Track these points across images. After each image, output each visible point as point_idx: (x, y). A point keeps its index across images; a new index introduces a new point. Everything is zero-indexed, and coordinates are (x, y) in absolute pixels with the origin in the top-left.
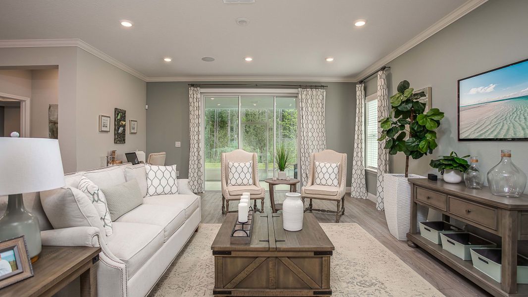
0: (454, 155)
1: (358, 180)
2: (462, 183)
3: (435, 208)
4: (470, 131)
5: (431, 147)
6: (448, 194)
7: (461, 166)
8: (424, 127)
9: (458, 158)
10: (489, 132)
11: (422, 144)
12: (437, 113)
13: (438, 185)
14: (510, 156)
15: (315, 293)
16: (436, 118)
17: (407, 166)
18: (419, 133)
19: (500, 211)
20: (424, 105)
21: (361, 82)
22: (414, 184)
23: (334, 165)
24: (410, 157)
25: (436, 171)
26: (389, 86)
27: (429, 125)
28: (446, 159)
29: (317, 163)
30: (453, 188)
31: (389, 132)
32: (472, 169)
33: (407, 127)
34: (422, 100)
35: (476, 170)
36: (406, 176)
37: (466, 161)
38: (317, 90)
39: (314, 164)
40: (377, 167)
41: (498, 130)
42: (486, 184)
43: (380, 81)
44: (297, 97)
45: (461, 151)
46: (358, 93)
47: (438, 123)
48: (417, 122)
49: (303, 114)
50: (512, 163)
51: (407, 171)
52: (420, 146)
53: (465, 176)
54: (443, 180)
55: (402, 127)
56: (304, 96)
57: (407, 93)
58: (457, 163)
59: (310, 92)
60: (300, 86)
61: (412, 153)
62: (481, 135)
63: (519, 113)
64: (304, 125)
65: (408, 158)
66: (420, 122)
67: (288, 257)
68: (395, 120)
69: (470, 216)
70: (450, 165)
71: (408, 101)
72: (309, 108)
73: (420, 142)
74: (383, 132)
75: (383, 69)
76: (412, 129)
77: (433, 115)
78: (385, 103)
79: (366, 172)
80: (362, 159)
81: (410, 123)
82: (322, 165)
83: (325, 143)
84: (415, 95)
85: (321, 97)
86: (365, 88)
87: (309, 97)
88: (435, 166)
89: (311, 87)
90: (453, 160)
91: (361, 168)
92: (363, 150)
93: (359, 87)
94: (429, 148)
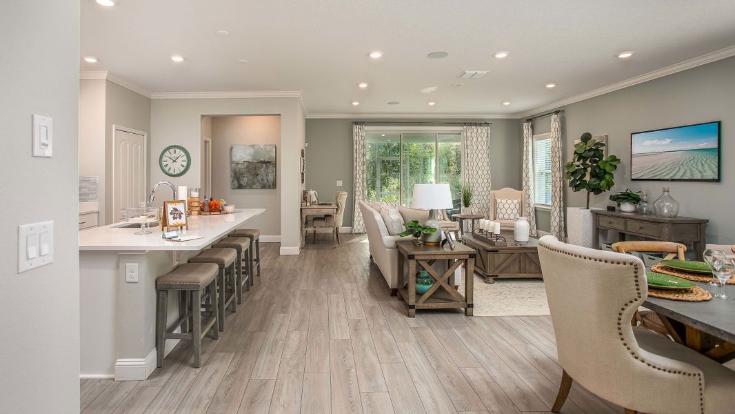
0: (629, 191)
2: (635, 212)
4: (643, 173)
6: (624, 218)
7: (635, 199)
8: (605, 170)
9: (632, 194)
10: (664, 174)
11: (603, 183)
12: (614, 159)
13: (617, 214)
14: (668, 191)
16: (614, 163)
17: (588, 200)
18: (598, 174)
19: (660, 225)
20: (603, 151)
21: (528, 120)
22: (596, 215)
23: (515, 202)
24: (592, 193)
25: (614, 204)
27: (608, 168)
28: (623, 194)
29: (499, 200)
30: (629, 215)
31: (573, 174)
32: (643, 201)
33: (589, 169)
34: (600, 148)
35: (646, 202)
36: (588, 208)
37: (638, 196)
38: (482, 128)
39: (495, 201)
40: (550, 204)
41: (674, 173)
42: (653, 211)
43: (554, 122)
44: (460, 134)
45: (634, 188)
46: (525, 131)
47: (615, 167)
48: (598, 166)
49: (469, 151)
50: (669, 196)
51: (588, 204)
52: (601, 184)
53: (638, 206)
54: (621, 211)
55: (585, 169)
56: (469, 134)
57: (590, 143)
58: (631, 197)
59: (475, 130)
60: (465, 124)
61: (593, 190)
62: (656, 176)
63: (696, 161)
64: (469, 163)
65: (588, 194)
66: (602, 167)
68: (577, 163)
70: (626, 198)
71: (591, 149)
72: (475, 146)
73: (601, 181)
75: (557, 112)
76: (593, 171)
77: (611, 161)
78: (559, 145)
79: (535, 210)
80: (532, 196)
81: (592, 166)
82: (504, 201)
83: (489, 181)
84: (597, 144)
85: (486, 135)
86: (532, 127)
87: (474, 135)
88: (614, 200)
89: (476, 125)
90: (628, 195)
91: (532, 205)
92: (532, 188)
93: (526, 126)
94: (608, 185)
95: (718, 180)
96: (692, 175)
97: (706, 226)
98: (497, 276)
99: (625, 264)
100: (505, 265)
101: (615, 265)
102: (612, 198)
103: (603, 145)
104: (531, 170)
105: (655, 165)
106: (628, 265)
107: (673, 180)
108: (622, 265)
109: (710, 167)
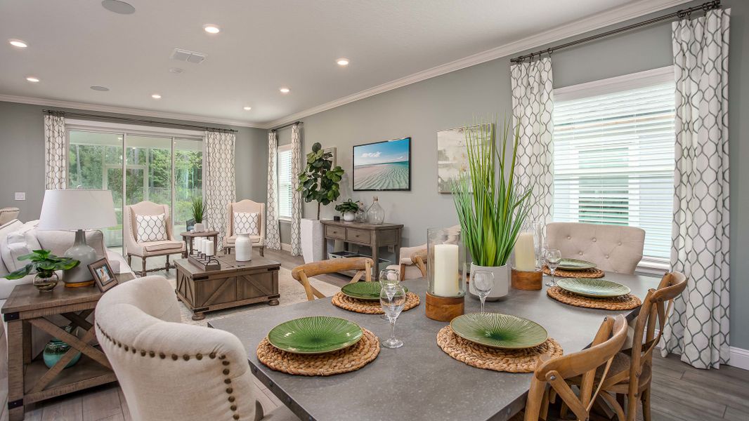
0: (350, 201)
1: (273, 231)
2: (354, 221)
3: (339, 239)
4: (361, 183)
5: (336, 195)
6: (346, 227)
7: (354, 209)
8: (331, 180)
9: (352, 203)
10: (376, 185)
11: (330, 193)
12: (339, 170)
13: (341, 223)
14: (377, 200)
15: (269, 298)
16: (339, 174)
17: (319, 210)
18: (327, 185)
19: (370, 232)
20: (331, 162)
21: (274, 131)
22: (325, 225)
23: (254, 215)
24: (321, 204)
25: (339, 214)
26: (302, 141)
27: (334, 179)
28: (345, 204)
29: (236, 214)
30: (350, 224)
31: (306, 183)
32: (360, 210)
33: (319, 180)
34: (329, 159)
35: (363, 211)
36: (319, 219)
37: (357, 205)
38: (226, 134)
39: (232, 214)
40: (291, 216)
41: (382, 183)
42: (367, 219)
43: (294, 134)
44: (202, 140)
45: (355, 198)
46: (271, 142)
47: (340, 177)
48: (326, 177)
49: (211, 159)
50: (378, 204)
51: (319, 215)
52: (329, 195)
53: (356, 215)
54: (344, 220)
55: (316, 180)
56: (211, 141)
57: (319, 153)
58: (352, 206)
59: (218, 136)
60: (207, 129)
61: (322, 200)
62: (370, 187)
63: (396, 172)
64: (211, 173)
65: (319, 204)
66: (328, 177)
67: (250, 275)
68: (309, 173)
69: (358, 239)
70: (348, 208)
71: (320, 160)
72: (217, 155)
73: (328, 191)
74: (300, 184)
75: (297, 123)
76: (323, 182)
77: (337, 171)
78: (298, 156)
79: (279, 223)
80: (276, 209)
81: (321, 177)
82: (242, 215)
83: (234, 193)
84: (325, 155)
85: (230, 142)
86: (277, 138)
87: (217, 142)
88: (338, 210)
89: (219, 130)
90: (349, 204)
91: (276, 219)
92: (276, 200)
93: (271, 136)
94: (334, 196)
95: (409, 189)
96: (393, 186)
97: (402, 230)
98: (208, 309)
99: (199, 357)
100: (218, 293)
101: (180, 361)
102: (339, 208)
103: (331, 156)
104: (275, 182)
105: (371, 176)
106: (206, 359)
107: (381, 190)
108: (193, 361)
109: (404, 177)
